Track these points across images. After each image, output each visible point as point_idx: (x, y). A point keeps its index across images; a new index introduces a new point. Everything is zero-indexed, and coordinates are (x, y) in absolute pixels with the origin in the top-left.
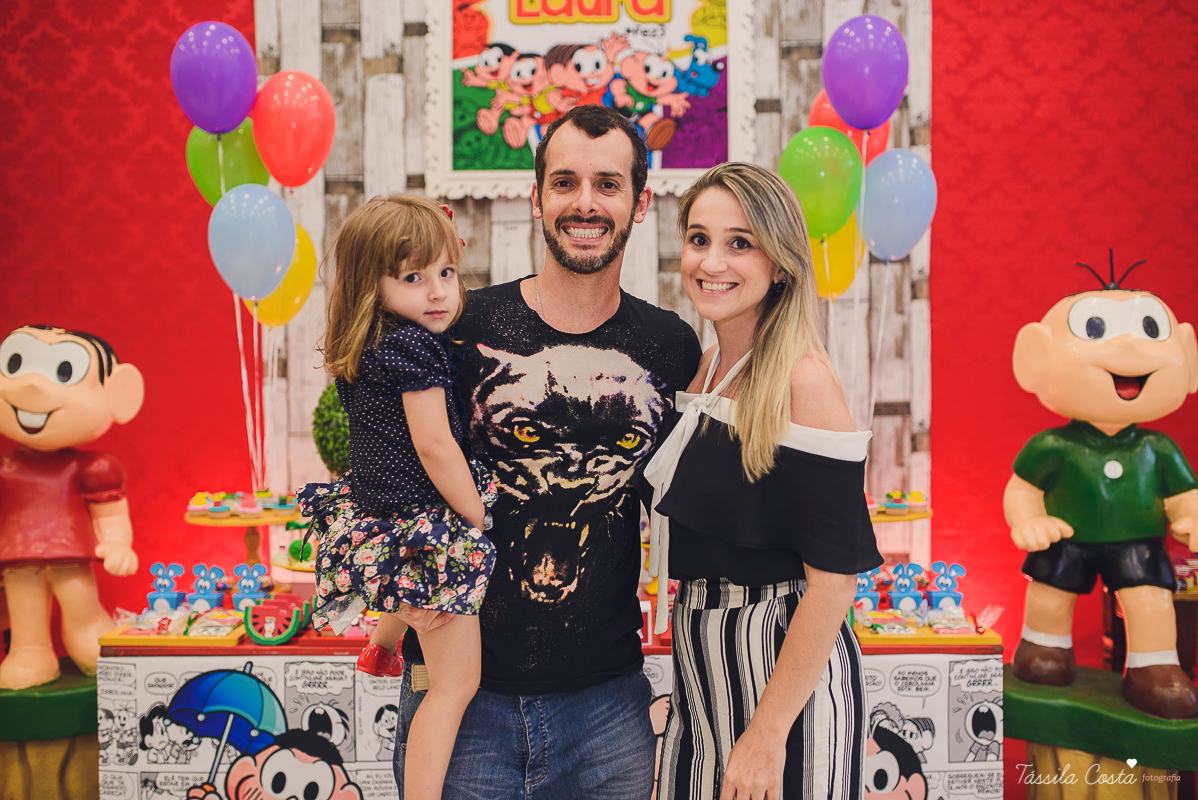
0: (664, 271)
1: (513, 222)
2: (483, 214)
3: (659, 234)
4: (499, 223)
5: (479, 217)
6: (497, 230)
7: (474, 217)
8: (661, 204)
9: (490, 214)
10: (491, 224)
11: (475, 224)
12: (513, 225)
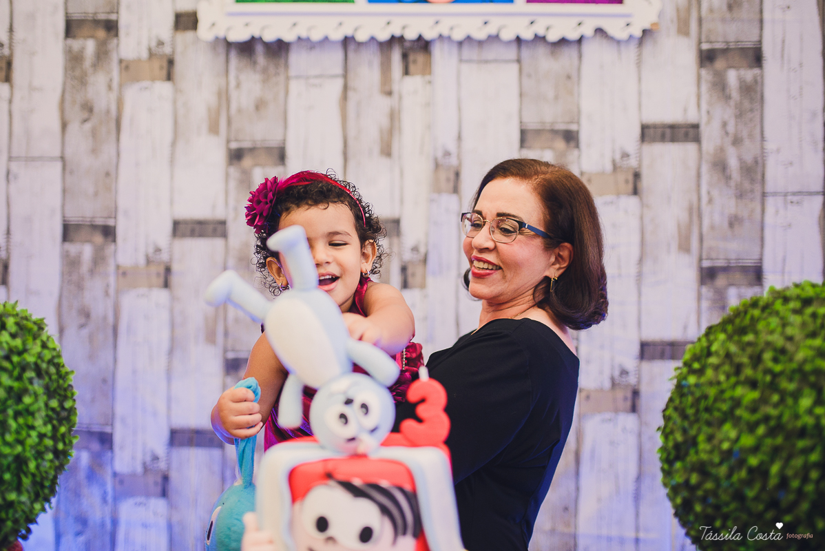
0: (529, 148)
1: (317, 77)
2: (277, 66)
3: (521, 95)
4: (298, 77)
5: (272, 70)
6: (294, 86)
7: (265, 71)
8: (526, 53)
9: (287, 66)
10: (288, 78)
11: (266, 80)
12: (317, 81)
